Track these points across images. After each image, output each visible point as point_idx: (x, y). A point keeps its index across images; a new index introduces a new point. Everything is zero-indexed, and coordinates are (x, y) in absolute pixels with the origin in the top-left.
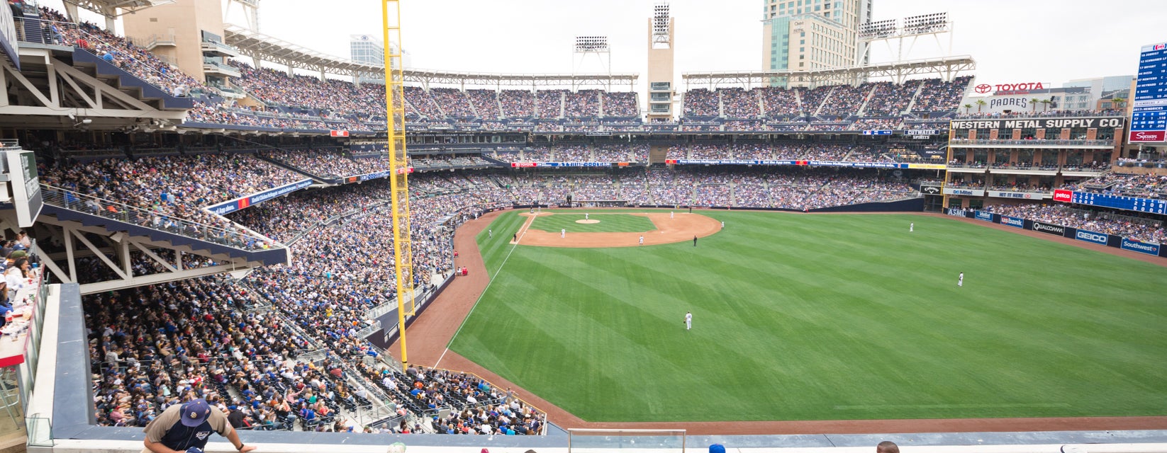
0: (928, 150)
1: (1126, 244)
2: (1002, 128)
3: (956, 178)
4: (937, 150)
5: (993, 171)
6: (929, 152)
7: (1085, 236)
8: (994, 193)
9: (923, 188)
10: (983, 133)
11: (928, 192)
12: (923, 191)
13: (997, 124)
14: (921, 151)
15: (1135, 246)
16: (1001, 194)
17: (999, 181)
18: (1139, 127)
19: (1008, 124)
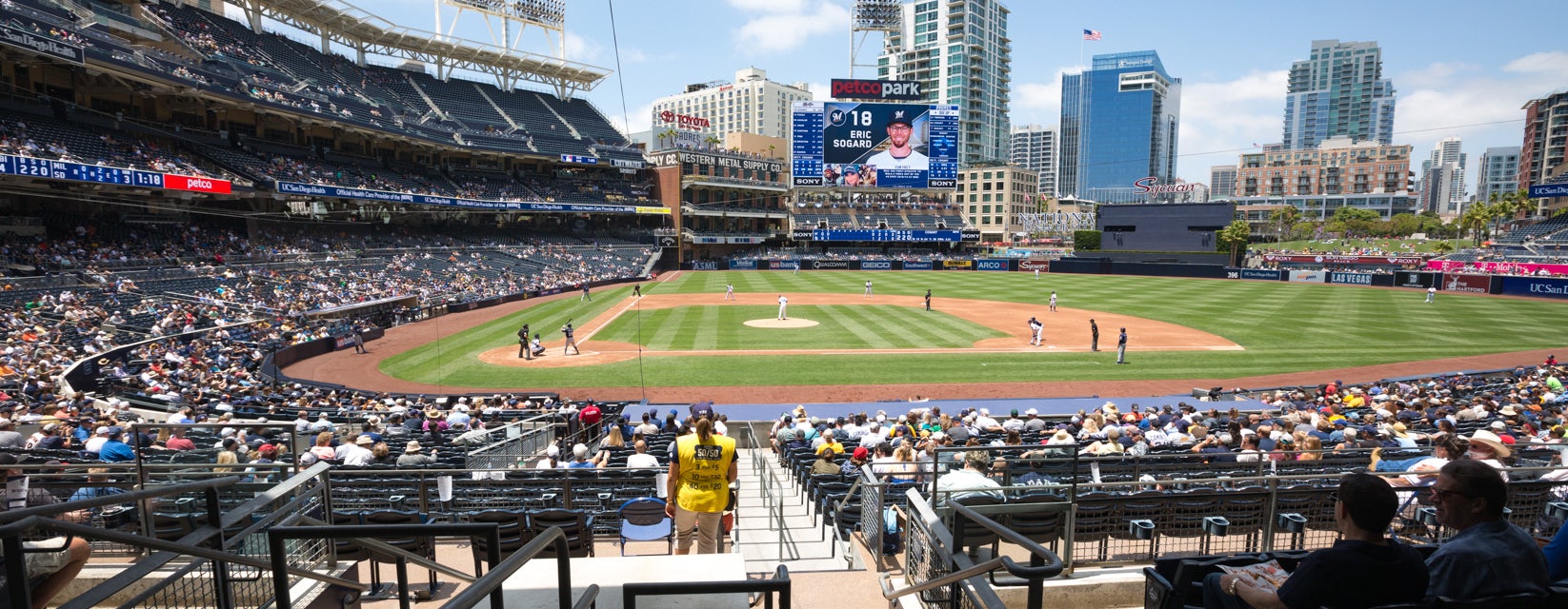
0: (634, 189)
1: (907, 265)
2: (717, 166)
3: (688, 222)
4: (642, 190)
5: (729, 214)
6: (635, 193)
7: (869, 265)
8: (731, 240)
9: (661, 238)
10: (704, 169)
11: (665, 244)
12: (661, 244)
13: (713, 160)
14: (627, 192)
15: (915, 265)
16: (737, 240)
17: (721, 225)
18: (800, 173)
19: (721, 162)
